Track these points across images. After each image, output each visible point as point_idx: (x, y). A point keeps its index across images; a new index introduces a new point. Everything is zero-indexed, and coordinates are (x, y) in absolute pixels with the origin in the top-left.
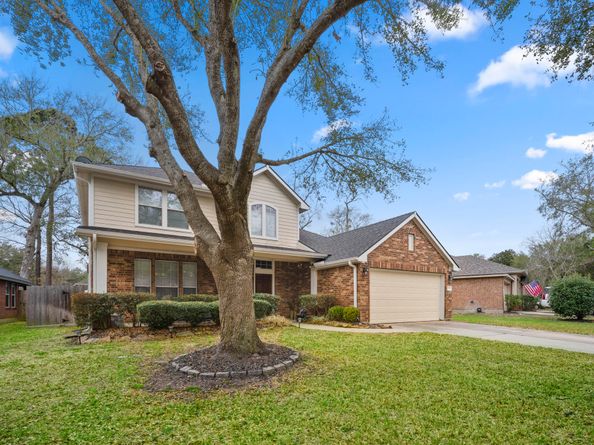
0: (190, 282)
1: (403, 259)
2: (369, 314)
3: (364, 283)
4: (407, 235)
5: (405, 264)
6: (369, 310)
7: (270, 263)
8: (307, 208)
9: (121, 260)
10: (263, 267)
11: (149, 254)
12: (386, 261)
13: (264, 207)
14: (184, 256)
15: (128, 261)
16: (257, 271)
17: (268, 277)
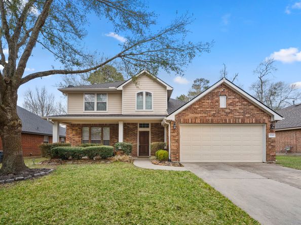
0: (107, 137)
1: (214, 115)
2: (179, 156)
3: (176, 134)
4: (218, 96)
5: (216, 118)
6: (179, 153)
7: (148, 124)
8: (172, 89)
9: (77, 128)
10: (144, 127)
11: (88, 124)
12: (196, 118)
13: (144, 94)
14: (103, 124)
15: (80, 129)
16: (140, 129)
17: (148, 132)
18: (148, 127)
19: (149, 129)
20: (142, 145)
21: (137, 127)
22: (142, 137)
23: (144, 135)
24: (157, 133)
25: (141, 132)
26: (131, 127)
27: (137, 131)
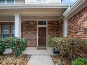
7: (45, 22)
16: (39, 26)
17: (45, 28)
18: (45, 24)
19: (46, 26)
20: (41, 37)
21: (36, 24)
22: (40, 32)
23: (42, 30)
24: (53, 28)
25: (39, 28)
26: (32, 23)
27: (37, 27)
